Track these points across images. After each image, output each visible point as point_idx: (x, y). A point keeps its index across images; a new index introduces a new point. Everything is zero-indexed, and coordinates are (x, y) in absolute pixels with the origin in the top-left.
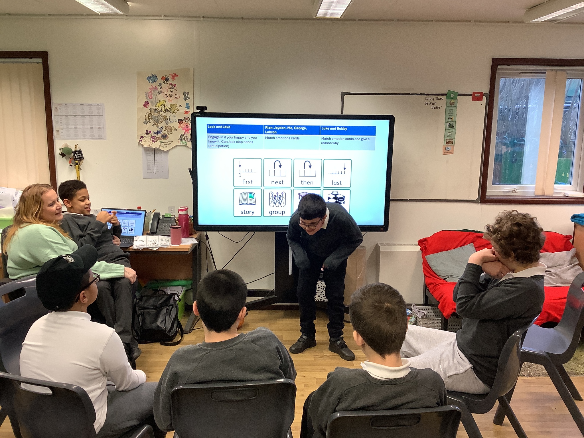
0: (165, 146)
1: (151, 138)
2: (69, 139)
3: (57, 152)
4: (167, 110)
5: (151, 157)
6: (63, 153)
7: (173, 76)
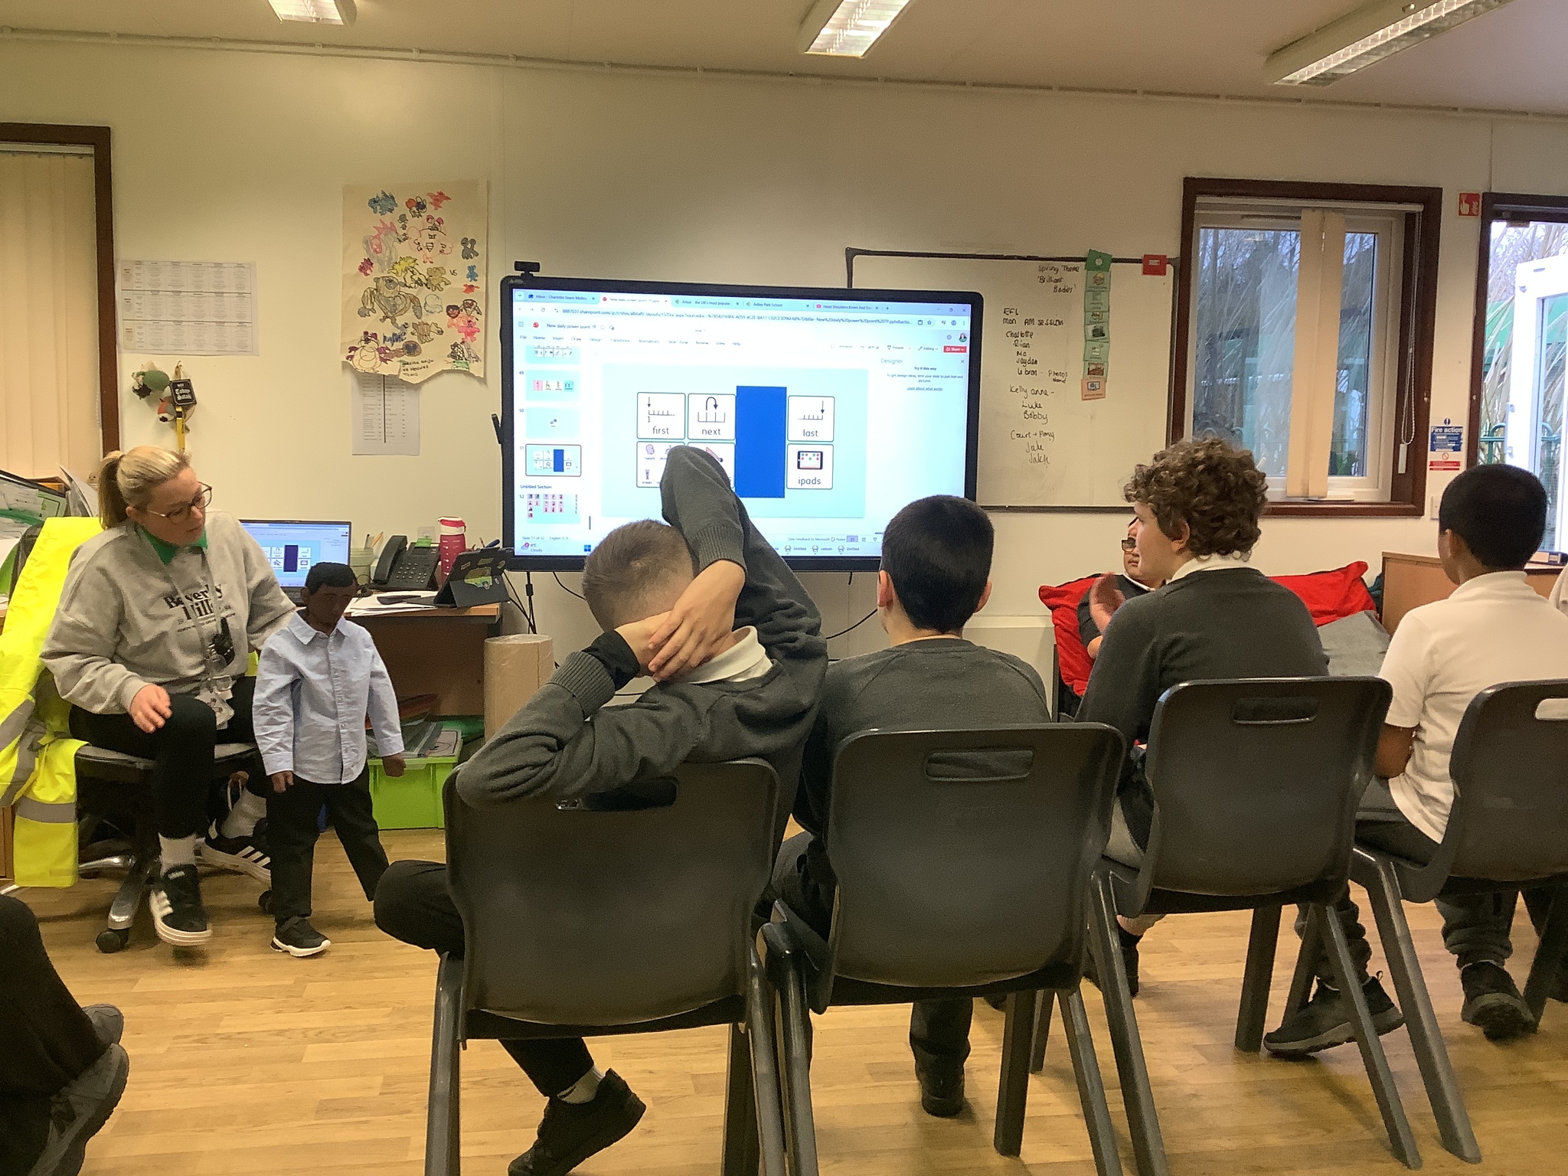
0: (413, 372)
1: (377, 353)
2: (159, 352)
3: (127, 382)
4: (419, 282)
5: (374, 399)
6: (143, 386)
7: (435, 199)
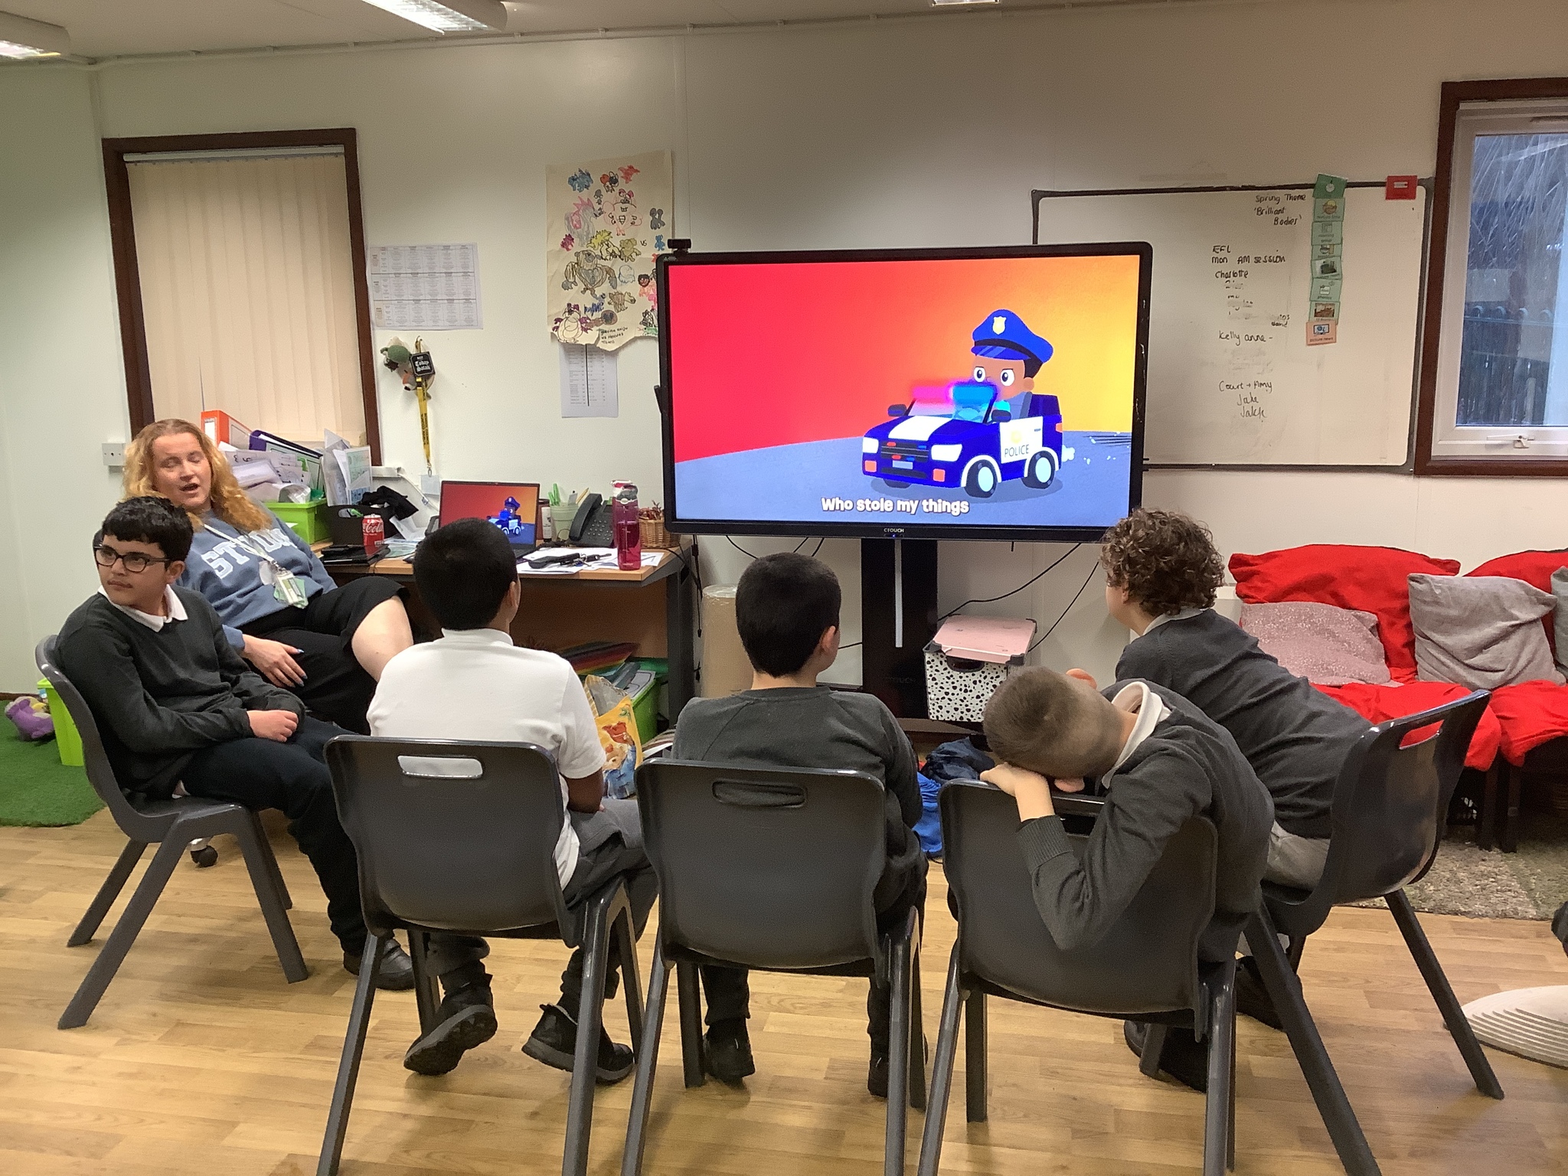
0: (610, 340)
1: (579, 323)
2: (403, 328)
3: (380, 359)
4: (613, 255)
5: (578, 365)
6: (390, 360)
7: (625, 173)
